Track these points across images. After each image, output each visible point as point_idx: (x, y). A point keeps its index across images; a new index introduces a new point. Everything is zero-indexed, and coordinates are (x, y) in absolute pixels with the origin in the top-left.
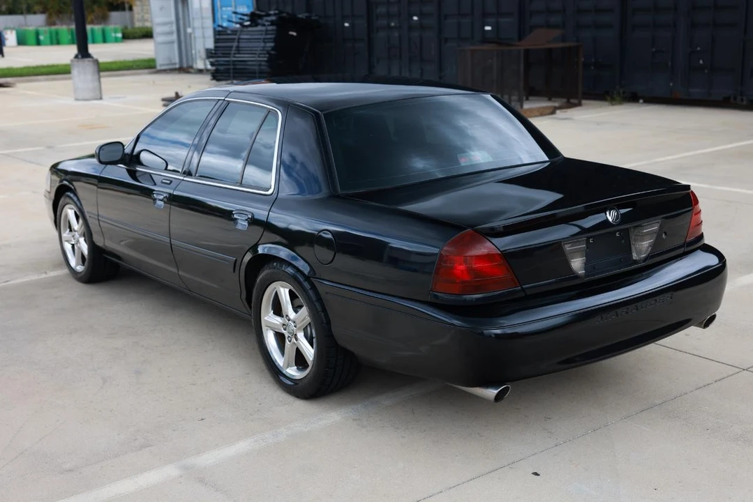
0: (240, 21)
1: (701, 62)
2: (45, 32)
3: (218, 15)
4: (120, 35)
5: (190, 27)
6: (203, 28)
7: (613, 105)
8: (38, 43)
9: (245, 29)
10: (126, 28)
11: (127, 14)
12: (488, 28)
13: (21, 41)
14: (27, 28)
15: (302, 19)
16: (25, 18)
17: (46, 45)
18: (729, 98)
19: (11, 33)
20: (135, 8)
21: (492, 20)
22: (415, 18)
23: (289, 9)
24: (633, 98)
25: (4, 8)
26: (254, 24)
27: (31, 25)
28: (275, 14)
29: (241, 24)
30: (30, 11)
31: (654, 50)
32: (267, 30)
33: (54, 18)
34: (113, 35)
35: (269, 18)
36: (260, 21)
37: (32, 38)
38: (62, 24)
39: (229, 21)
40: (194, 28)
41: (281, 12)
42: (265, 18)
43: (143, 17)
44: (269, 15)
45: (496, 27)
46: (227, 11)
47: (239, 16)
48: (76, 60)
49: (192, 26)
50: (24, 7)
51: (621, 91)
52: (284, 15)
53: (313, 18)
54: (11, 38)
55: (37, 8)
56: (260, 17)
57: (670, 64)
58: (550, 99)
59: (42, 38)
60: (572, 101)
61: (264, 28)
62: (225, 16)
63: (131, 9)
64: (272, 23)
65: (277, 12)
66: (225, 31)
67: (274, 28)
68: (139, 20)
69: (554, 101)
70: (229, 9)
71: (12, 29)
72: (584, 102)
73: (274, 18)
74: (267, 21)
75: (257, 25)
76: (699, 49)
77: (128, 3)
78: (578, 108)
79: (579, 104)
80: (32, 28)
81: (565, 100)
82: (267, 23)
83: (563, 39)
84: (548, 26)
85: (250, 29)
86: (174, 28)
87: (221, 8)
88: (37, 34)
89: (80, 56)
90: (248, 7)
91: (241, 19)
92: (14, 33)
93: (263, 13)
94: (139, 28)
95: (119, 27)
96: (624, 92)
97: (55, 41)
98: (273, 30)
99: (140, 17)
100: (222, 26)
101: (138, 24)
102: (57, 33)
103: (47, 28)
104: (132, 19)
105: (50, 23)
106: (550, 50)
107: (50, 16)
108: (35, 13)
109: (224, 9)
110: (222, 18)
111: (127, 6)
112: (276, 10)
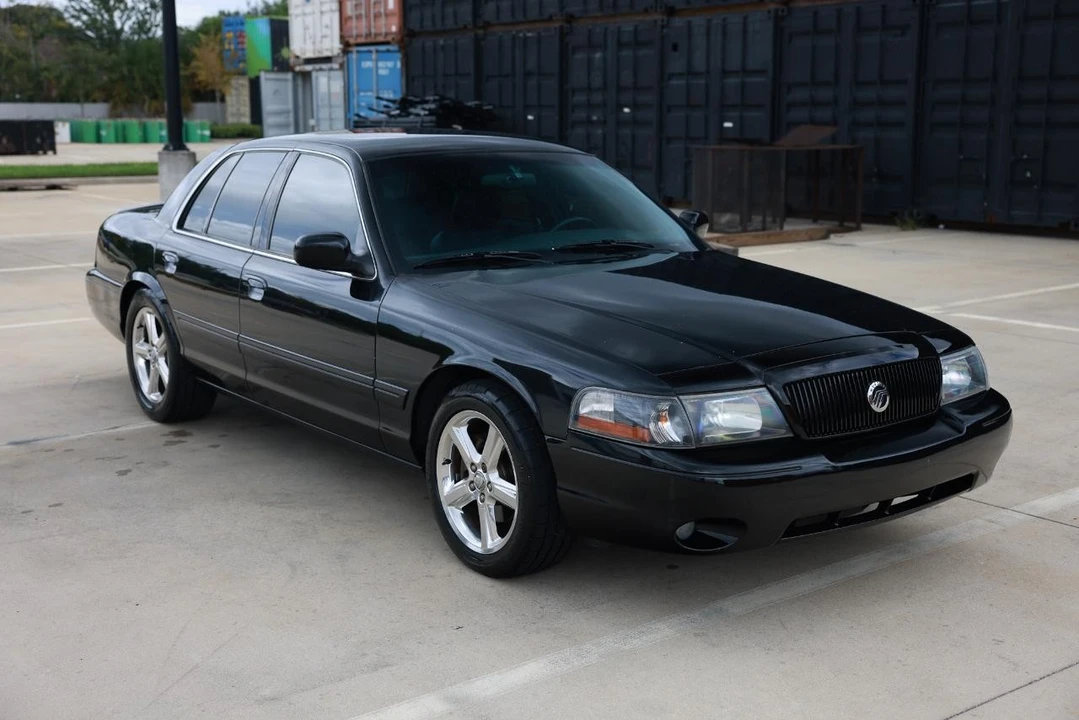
0: (385, 110)
1: (1028, 175)
2: (109, 125)
3: (354, 101)
4: (207, 133)
5: (313, 117)
6: (331, 119)
7: (904, 230)
8: (99, 140)
9: (393, 119)
10: (215, 124)
11: (217, 105)
12: (728, 125)
13: (76, 137)
14: (85, 120)
15: (470, 107)
16: (83, 108)
17: (108, 142)
18: (1068, 223)
19: (64, 125)
20: (228, 99)
21: (735, 114)
22: (626, 110)
23: (451, 94)
24: (930, 221)
25: (54, 93)
26: (403, 114)
27: (90, 117)
28: (434, 101)
29: (388, 114)
30: (88, 98)
31: (962, 157)
32: (423, 122)
33: (120, 110)
34: (199, 132)
35: (427, 106)
36: (412, 110)
37: (91, 133)
38: (131, 116)
39: (371, 109)
40: (318, 120)
41: (443, 98)
42: (420, 107)
43: (238, 110)
44: (427, 102)
45: (740, 123)
46: (367, 96)
47: (385, 103)
48: (166, 152)
49: (315, 115)
50: (81, 92)
51: (915, 212)
52: (447, 102)
53: (485, 108)
54: (63, 132)
55: (97, 95)
56: (414, 104)
57: (984, 176)
58: (815, 221)
59: (103, 133)
60: (846, 224)
61: (419, 119)
62: (363, 104)
63: (223, 100)
64: (431, 112)
65: (437, 98)
66: (363, 122)
67: (434, 118)
68: (233, 115)
69: (822, 224)
70: (369, 94)
71: (63, 121)
72: (863, 226)
73: (433, 106)
74: (424, 109)
75: (409, 114)
76: (1025, 156)
77: (220, 91)
78: (854, 233)
79: (858, 229)
80: (91, 121)
81: (837, 223)
82: (422, 113)
83: (834, 139)
84: (813, 122)
85: (400, 119)
86: (291, 119)
87: (359, 91)
88: (98, 128)
89: (171, 148)
90: (395, 92)
91: (386, 106)
92: (67, 126)
93: (418, 100)
94: (233, 124)
95: (207, 122)
96: (918, 215)
97: (120, 138)
98: (431, 122)
99: (234, 110)
100: (358, 115)
101: (231, 120)
102: (124, 127)
103: (111, 122)
104: (224, 112)
105: (114, 114)
106: (818, 152)
107: (114, 107)
108: (94, 101)
109: (362, 94)
110: (359, 106)
111: (218, 95)
112: (436, 95)
